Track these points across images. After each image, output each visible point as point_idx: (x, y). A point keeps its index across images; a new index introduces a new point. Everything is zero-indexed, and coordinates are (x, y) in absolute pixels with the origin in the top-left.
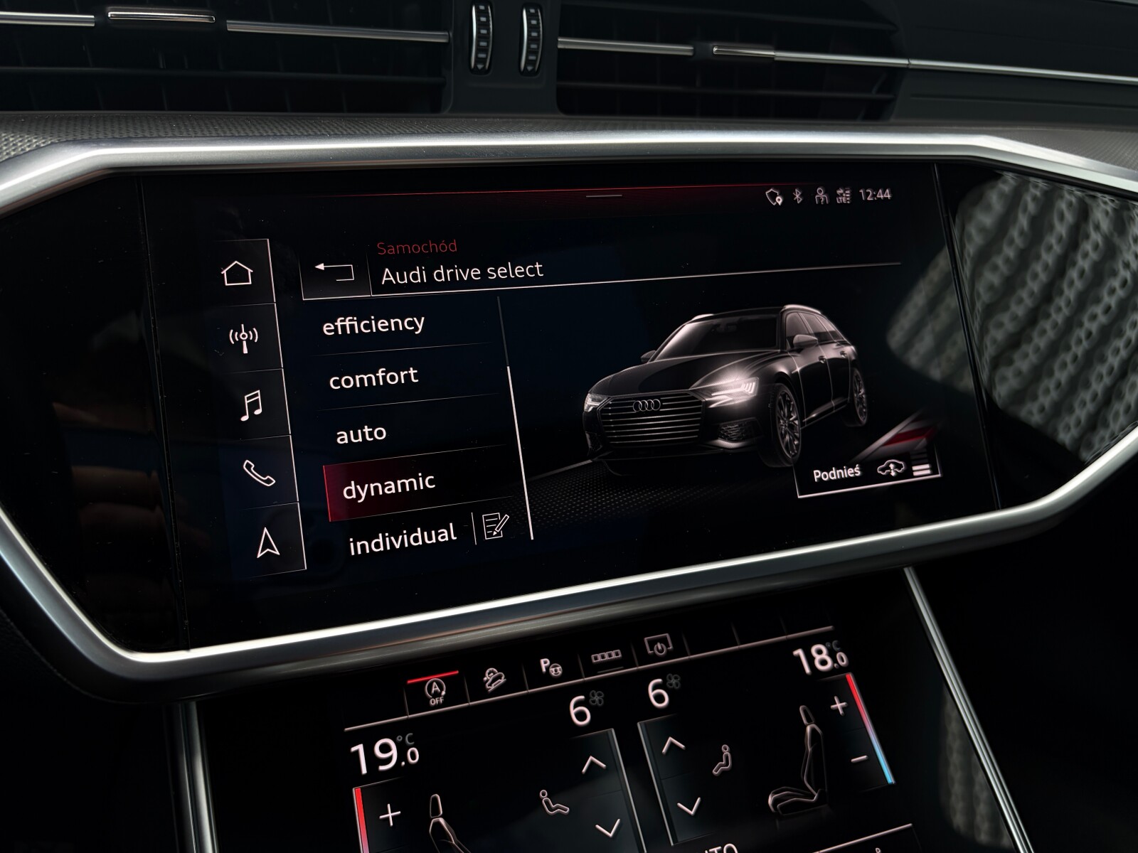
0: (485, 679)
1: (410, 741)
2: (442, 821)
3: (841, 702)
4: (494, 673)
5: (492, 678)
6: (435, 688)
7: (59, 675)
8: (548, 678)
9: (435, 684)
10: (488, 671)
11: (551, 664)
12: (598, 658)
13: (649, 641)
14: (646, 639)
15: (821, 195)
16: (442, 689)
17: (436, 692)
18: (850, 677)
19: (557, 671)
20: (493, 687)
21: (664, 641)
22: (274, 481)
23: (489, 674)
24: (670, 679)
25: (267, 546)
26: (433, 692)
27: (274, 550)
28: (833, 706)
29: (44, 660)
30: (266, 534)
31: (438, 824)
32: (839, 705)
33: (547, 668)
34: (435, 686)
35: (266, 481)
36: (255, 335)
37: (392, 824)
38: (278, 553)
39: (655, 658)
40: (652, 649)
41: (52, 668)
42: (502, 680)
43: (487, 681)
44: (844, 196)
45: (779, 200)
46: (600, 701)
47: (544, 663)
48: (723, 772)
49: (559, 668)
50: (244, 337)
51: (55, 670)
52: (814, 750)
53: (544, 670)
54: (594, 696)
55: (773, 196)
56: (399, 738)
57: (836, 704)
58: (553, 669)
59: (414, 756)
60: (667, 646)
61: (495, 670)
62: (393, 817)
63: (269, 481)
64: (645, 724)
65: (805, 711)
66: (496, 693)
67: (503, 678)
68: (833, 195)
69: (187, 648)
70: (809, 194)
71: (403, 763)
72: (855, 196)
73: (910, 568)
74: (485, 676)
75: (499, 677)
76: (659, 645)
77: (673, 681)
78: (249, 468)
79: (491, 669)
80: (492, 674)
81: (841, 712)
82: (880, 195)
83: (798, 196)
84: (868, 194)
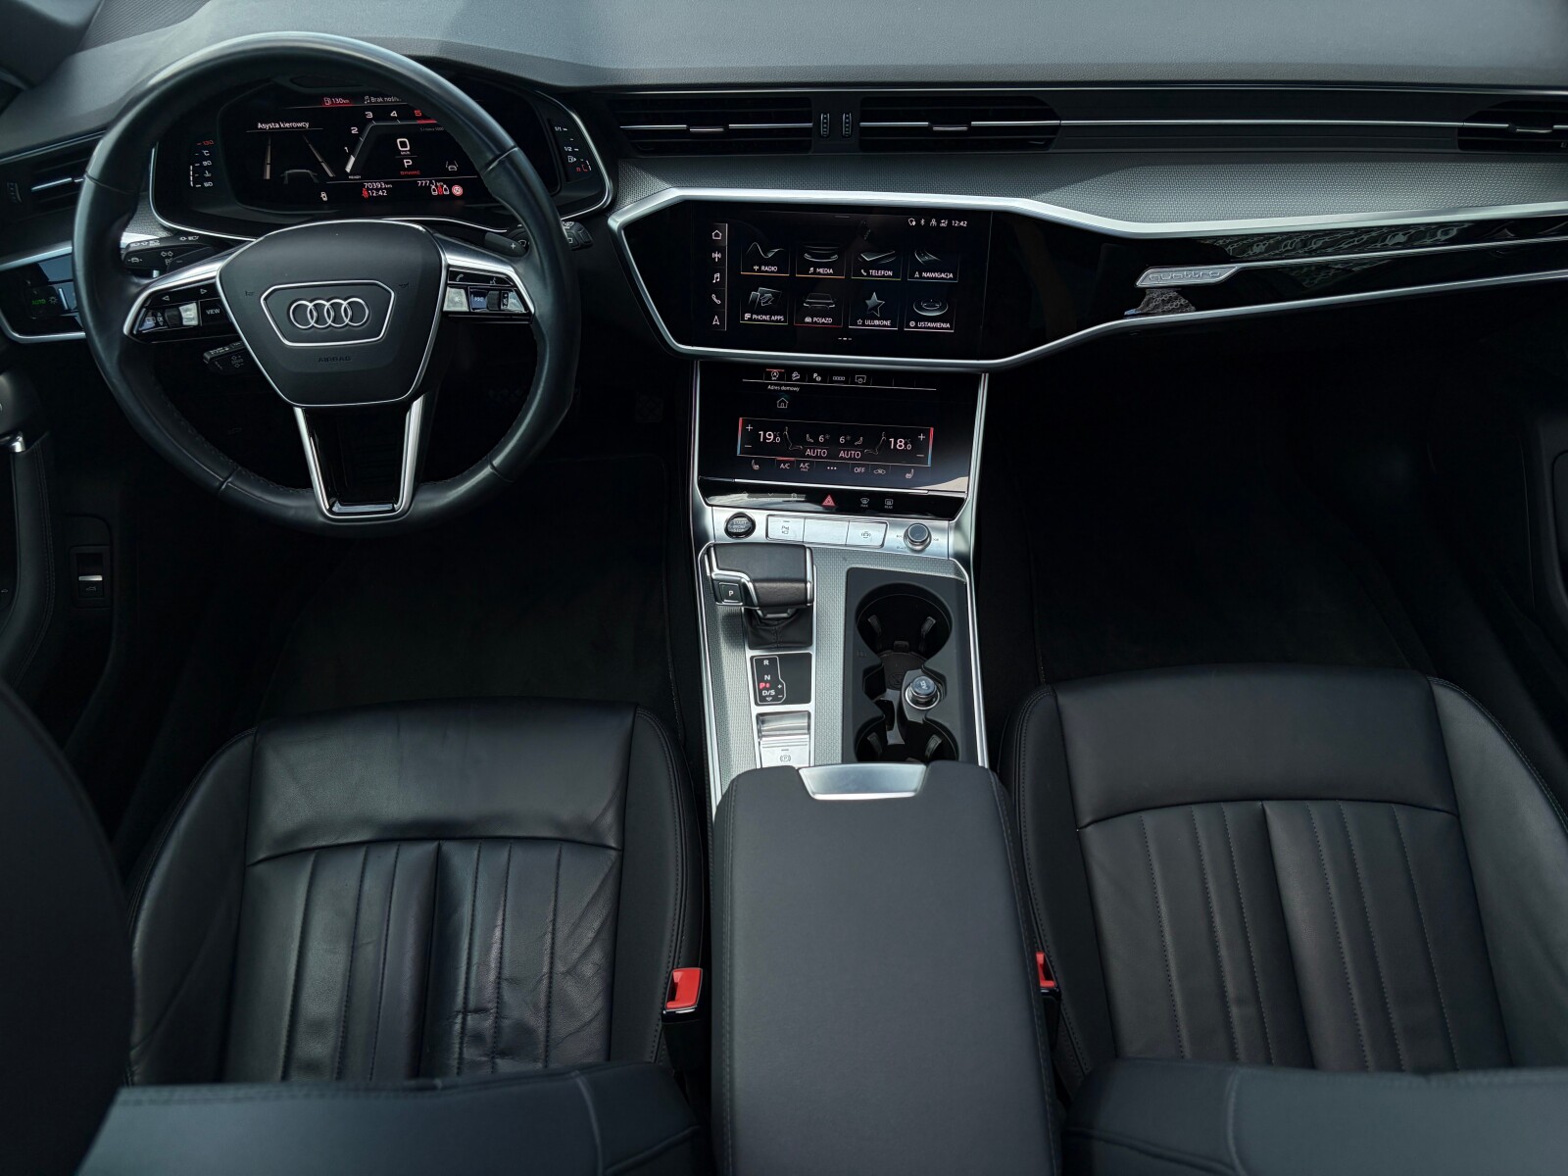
0: (793, 376)
5: (795, 375)
7: (662, 346)
8: (815, 381)
12: (835, 378)
13: (856, 377)
15: (933, 222)
16: (777, 375)
19: (819, 379)
20: (794, 379)
21: (863, 378)
25: (716, 321)
33: (816, 378)
34: (773, 374)
35: (718, 302)
36: (720, 256)
38: (719, 324)
39: (857, 384)
40: (857, 380)
42: (800, 377)
44: (944, 224)
45: (913, 224)
47: (815, 375)
50: (717, 256)
51: (662, 344)
55: (912, 221)
61: (797, 374)
66: (795, 381)
68: (939, 222)
70: (928, 222)
72: (950, 223)
76: (861, 379)
78: (714, 297)
79: (795, 372)
82: (962, 224)
83: (923, 222)
84: (956, 223)
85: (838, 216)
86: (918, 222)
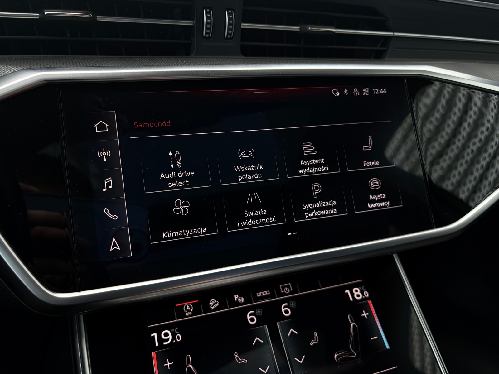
0: (210, 304)
1: (177, 331)
2: (191, 366)
3: (366, 313)
4: (214, 301)
5: (213, 303)
6: (188, 308)
7: (23, 303)
8: (237, 303)
9: (188, 306)
10: (211, 300)
11: (239, 297)
12: (260, 294)
13: (282, 287)
14: (280, 286)
15: (356, 92)
16: (191, 308)
17: (188, 310)
18: (370, 302)
19: (241, 300)
20: (213, 308)
21: (288, 287)
22: (118, 217)
23: (212, 301)
24: (291, 303)
26: (187, 309)
27: (118, 248)
28: (362, 315)
29: (16, 296)
30: (114, 240)
31: (190, 368)
32: (365, 315)
33: (237, 299)
34: (188, 307)
35: (114, 217)
36: (109, 153)
37: (169, 368)
38: (119, 249)
39: (285, 294)
40: (283, 290)
41: (20, 300)
42: (218, 304)
43: (211, 305)
45: (338, 94)
46: (261, 313)
47: (236, 297)
48: (315, 344)
49: (243, 299)
50: (104, 154)
51: (21, 301)
52: (354, 335)
53: (236, 300)
54: (258, 311)
55: (335, 92)
56: (172, 330)
57: (363, 314)
58: (240, 299)
59: (179, 338)
60: (290, 289)
61: (214, 300)
62: (170, 365)
63: (115, 217)
64: (280, 323)
65: (350, 317)
67: (218, 303)
68: (361, 92)
69: (79, 291)
70: (351, 92)
71: (174, 341)
72: (371, 91)
73: (396, 254)
74: (210, 303)
75: (216, 303)
76: (286, 289)
77: (293, 304)
78: (107, 211)
79: (213, 299)
80: (213, 302)
81: (366, 317)
82: (382, 92)
83: (346, 92)
84: (377, 92)
85: (258, 92)
86: (342, 93)
